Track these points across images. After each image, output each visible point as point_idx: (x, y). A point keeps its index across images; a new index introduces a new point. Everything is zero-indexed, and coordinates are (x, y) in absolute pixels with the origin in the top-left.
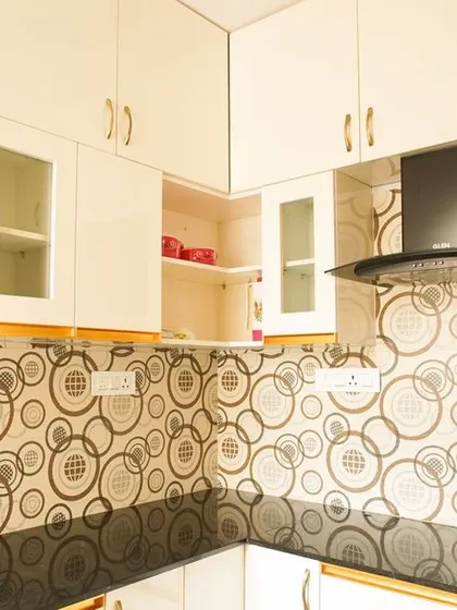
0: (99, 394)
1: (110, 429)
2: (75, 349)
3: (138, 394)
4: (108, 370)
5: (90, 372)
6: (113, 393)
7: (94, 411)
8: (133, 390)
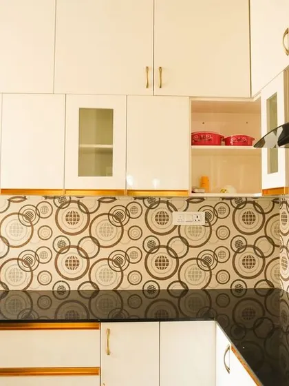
0: (178, 224)
1: (187, 244)
2: (161, 199)
3: (208, 225)
4: (185, 210)
5: (172, 211)
6: (189, 224)
7: (175, 233)
8: (203, 222)
